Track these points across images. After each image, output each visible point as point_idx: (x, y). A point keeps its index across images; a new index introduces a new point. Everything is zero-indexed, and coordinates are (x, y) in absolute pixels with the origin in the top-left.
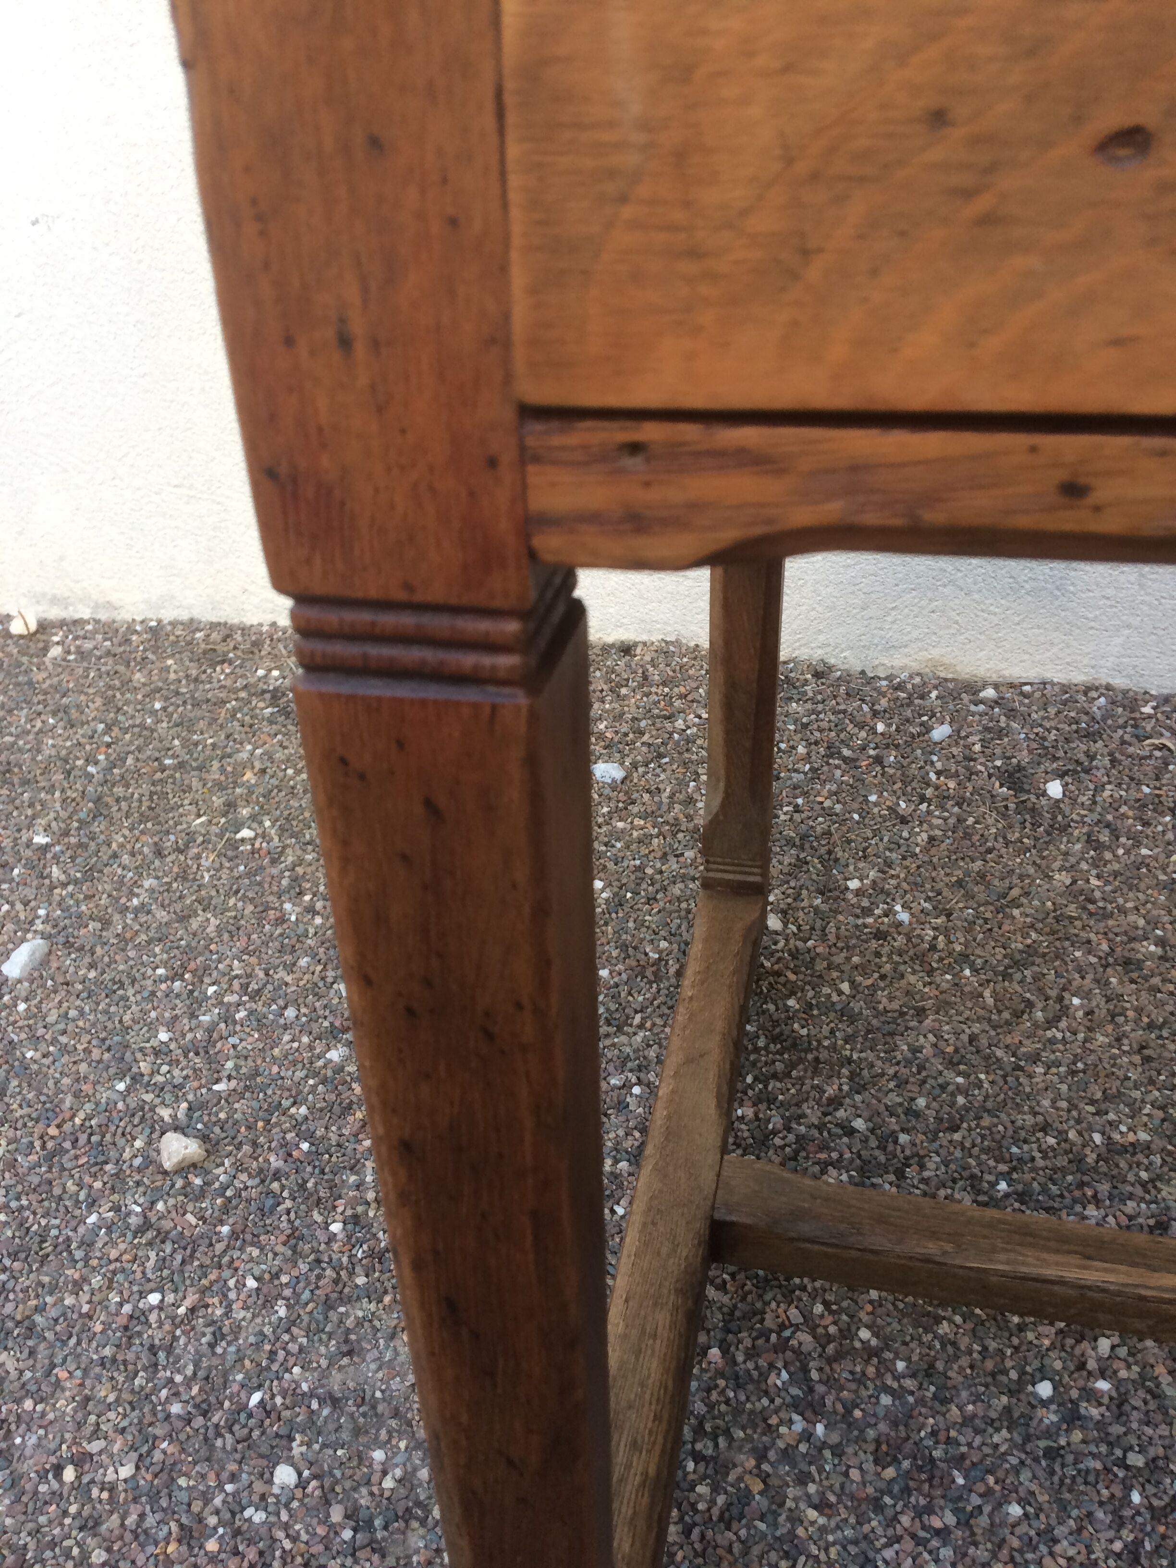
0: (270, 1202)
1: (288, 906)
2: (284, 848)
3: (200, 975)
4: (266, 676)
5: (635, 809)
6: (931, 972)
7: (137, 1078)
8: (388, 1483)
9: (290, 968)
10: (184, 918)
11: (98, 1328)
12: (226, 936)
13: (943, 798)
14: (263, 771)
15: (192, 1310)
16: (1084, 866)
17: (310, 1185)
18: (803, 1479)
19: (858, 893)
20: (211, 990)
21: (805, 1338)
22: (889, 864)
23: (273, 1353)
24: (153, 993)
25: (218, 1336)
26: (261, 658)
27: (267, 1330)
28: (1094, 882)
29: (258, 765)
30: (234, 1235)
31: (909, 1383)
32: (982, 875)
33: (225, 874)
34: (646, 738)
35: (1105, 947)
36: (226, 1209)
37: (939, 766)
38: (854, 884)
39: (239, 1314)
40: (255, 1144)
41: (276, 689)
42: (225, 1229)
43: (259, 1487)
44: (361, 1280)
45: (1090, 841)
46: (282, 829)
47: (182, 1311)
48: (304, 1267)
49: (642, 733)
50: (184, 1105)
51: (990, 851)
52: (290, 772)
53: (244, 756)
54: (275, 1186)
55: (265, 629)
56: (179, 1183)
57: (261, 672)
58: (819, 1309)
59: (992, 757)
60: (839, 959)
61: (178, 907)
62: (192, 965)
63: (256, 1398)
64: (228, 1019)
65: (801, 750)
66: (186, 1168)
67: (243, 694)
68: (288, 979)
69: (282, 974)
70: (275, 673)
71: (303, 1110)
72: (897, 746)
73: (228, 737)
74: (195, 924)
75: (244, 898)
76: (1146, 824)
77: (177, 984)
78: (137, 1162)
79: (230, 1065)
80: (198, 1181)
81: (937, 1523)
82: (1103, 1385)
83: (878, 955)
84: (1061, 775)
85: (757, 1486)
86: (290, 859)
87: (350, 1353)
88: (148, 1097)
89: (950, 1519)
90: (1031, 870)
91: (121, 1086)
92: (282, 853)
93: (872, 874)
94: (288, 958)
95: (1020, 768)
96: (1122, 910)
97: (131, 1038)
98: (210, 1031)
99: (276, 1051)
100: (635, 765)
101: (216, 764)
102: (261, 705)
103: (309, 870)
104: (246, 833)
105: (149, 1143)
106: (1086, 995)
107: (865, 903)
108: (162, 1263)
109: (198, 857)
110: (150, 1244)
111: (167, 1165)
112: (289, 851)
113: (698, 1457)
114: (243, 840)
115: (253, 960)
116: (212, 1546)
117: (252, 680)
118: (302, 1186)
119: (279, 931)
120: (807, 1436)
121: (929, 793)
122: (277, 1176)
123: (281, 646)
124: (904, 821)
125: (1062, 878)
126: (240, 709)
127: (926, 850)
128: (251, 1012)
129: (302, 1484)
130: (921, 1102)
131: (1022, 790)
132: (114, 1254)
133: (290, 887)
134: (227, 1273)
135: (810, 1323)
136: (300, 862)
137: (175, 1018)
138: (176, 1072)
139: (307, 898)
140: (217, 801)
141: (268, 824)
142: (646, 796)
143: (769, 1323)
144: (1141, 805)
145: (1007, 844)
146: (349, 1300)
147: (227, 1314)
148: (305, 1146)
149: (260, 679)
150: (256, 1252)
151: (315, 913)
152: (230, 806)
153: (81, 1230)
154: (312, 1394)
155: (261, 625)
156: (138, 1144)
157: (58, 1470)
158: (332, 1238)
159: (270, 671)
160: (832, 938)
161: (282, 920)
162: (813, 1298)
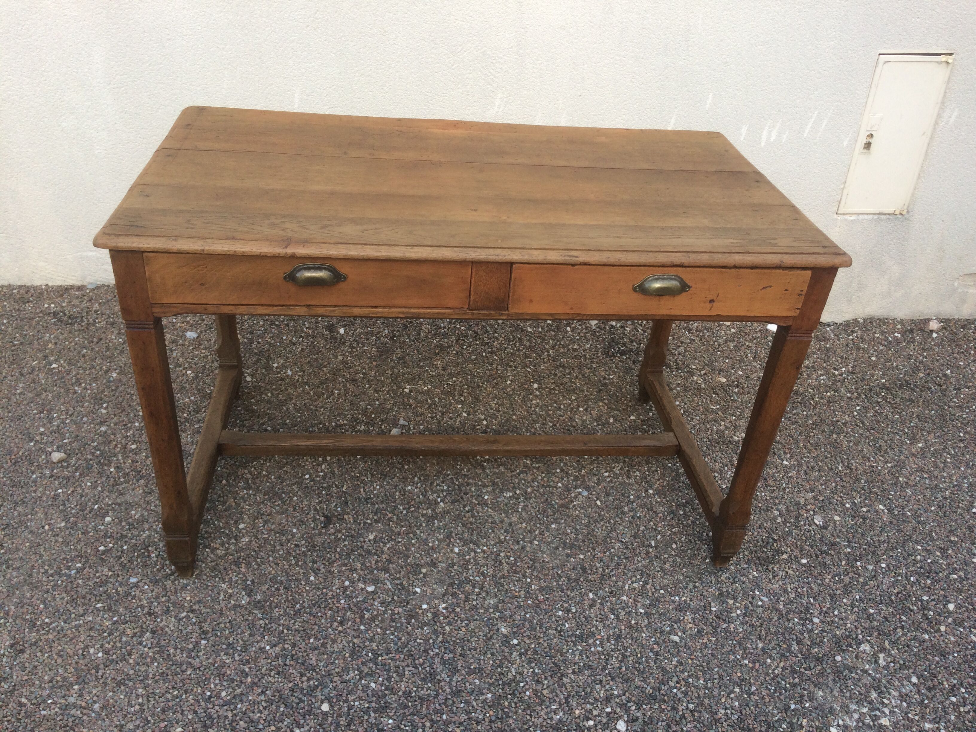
0: (90, 466)
1: (76, 388)
2: (71, 369)
3: (50, 411)
4: (48, 307)
5: (202, 347)
6: (296, 388)
7: (37, 441)
8: (137, 517)
9: (82, 406)
10: (38, 395)
11: (45, 499)
12: (56, 399)
13: (308, 336)
14: (56, 344)
15: (73, 491)
16: (347, 354)
17: (102, 461)
18: (245, 502)
19: (277, 368)
20: (55, 415)
21: (249, 476)
22: (288, 358)
23: (99, 498)
24: (34, 418)
25: (82, 496)
26: (44, 299)
27: (96, 493)
28: (349, 358)
29: (53, 341)
30: (81, 475)
31: (274, 480)
32: (317, 359)
33: (50, 380)
34: (205, 322)
35: (348, 376)
36: (77, 469)
37: (307, 326)
38: (275, 365)
39: (87, 491)
40: (81, 453)
41: (54, 313)
42: (78, 474)
43: (101, 522)
44: (122, 480)
45: (351, 346)
46: (69, 364)
47: (69, 492)
48: (104, 479)
49: (204, 320)
50: (55, 447)
51: (320, 352)
52: (67, 343)
53: (47, 338)
54: (91, 462)
55: (43, 287)
56: (60, 465)
57: (46, 306)
58: (253, 469)
59: (324, 322)
60: (269, 387)
61: (35, 392)
62: (46, 409)
63: (96, 506)
64: (63, 422)
65: (261, 323)
66: (61, 461)
67: (41, 315)
68: (82, 410)
69: (79, 408)
70: (53, 305)
71: (96, 444)
72: (294, 320)
73: (38, 331)
74: (43, 396)
75: (59, 387)
76: (367, 340)
77: (42, 415)
78: (44, 462)
79: (67, 435)
80: (65, 464)
81: (276, 504)
82: (321, 474)
83: (281, 385)
84: (344, 326)
85: (234, 504)
86: (74, 373)
87: (122, 494)
88: (42, 446)
89: (280, 502)
90: (332, 357)
91: (32, 444)
92: (70, 371)
93: (282, 362)
94: (81, 404)
95: (333, 325)
96: (356, 366)
97: (30, 431)
98: (58, 426)
99: (83, 430)
100: (201, 332)
101: (36, 342)
102: (49, 318)
103: (82, 376)
104: (54, 366)
105: (47, 457)
106: (340, 390)
107: (278, 370)
108: (60, 484)
109: (38, 375)
110: (55, 480)
111: (55, 461)
112: (73, 370)
113: (218, 501)
114: (54, 368)
115: (68, 405)
116: (91, 534)
117: (44, 309)
118: (100, 461)
119: (75, 396)
120: (247, 494)
121: (303, 335)
122: (91, 460)
123: (52, 294)
124: (294, 344)
125: (340, 358)
126: (41, 321)
127: (300, 353)
128: (71, 420)
129: (113, 520)
130: (288, 421)
131: (333, 332)
132: (44, 483)
133: (76, 382)
134: (80, 483)
135: (250, 473)
136: (78, 374)
137: (44, 424)
138: (49, 439)
139: (83, 385)
140: (40, 355)
141: (62, 362)
142: (206, 342)
143: (239, 473)
144: (367, 334)
145: (326, 349)
146: (119, 485)
147: (83, 491)
148: (98, 452)
149: (46, 308)
150: (88, 478)
151: (87, 389)
152: (45, 357)
153: (32, 479)
154: (112, 504)
155: (41, 285)
156: (43, 457)
157: (43, 527)
158: (111, 472)
159: (50, 304)
160: (267, 381)
161: (75, 392)
162: (251, 467)
